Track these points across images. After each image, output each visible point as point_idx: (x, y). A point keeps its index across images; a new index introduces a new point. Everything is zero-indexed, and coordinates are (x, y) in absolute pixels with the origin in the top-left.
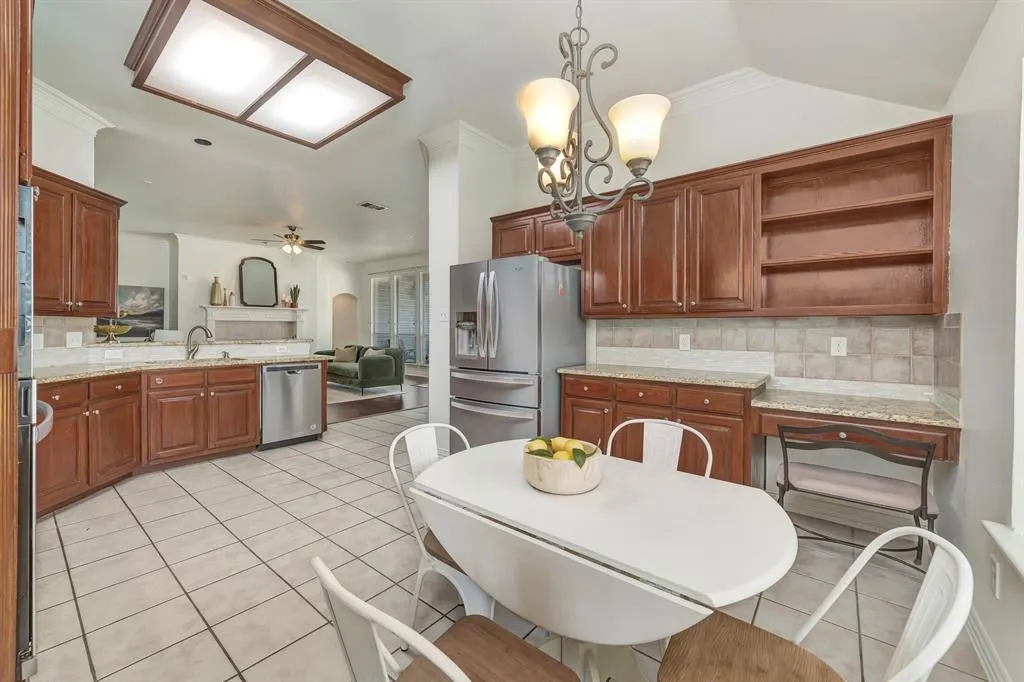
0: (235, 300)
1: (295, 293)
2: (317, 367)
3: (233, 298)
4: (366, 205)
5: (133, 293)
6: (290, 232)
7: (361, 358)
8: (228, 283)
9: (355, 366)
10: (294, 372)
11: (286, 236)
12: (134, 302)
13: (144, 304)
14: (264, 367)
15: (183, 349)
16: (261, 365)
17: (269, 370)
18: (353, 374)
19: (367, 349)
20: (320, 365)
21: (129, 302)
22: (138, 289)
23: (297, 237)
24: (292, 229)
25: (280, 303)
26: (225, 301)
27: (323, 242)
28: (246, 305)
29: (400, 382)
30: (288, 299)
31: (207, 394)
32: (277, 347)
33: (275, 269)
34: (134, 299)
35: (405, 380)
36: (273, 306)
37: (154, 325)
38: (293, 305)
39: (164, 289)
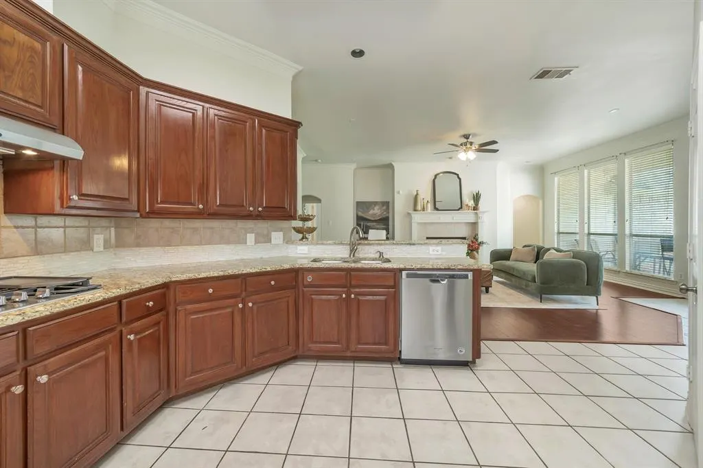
0: (430, 206)
1: (477, 198)
2: (466, 277)
3: (429, 205)
4: (543, 74)
5: (373, 206)
6: (466, 140)
7: (540, 261)
8: (425, 195)
9: (532, 268)
10: (438, 281)
11: (461, 145)
13: (379, 212)
14: (404, 273)
15: (348, 247)
16: (401, 270)
17: (408, 276)
18: (530, 278)
19: (549, 250)
20: (470, 275)
21: (371, 212)
23: (471, 143)
24: (467, 137)
25: (464, 206)
26: (424, 208)
27: (494, 142)
28: (437, 210)
29: (596, 293)
30: (471, 203)
31: (348, 296)
32: (431, 248)
33: (460, 179)
34: (374, 210)
35: (603, 289)
36: (458, 210)
38: (475, 208)
39: (389, 202)
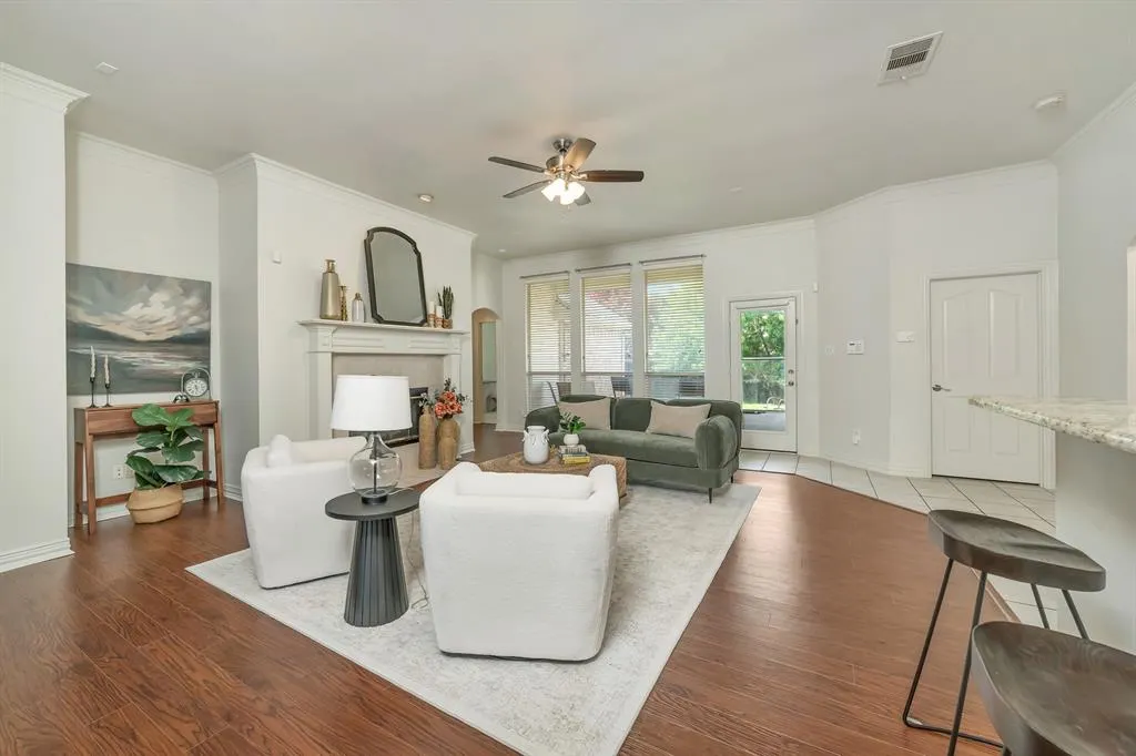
0: (360, 308)
1: (444, 301)
3: (360, 304)
5: (145, 289)
12: (147, 311)
13: (169, 315)
21: (135, 311)
22: (155, 282)
26: (343, 312)
28: (379, 319)
36: (419, 325)
37: (191, 365)
38: (445, 324)
39: (209, 284)
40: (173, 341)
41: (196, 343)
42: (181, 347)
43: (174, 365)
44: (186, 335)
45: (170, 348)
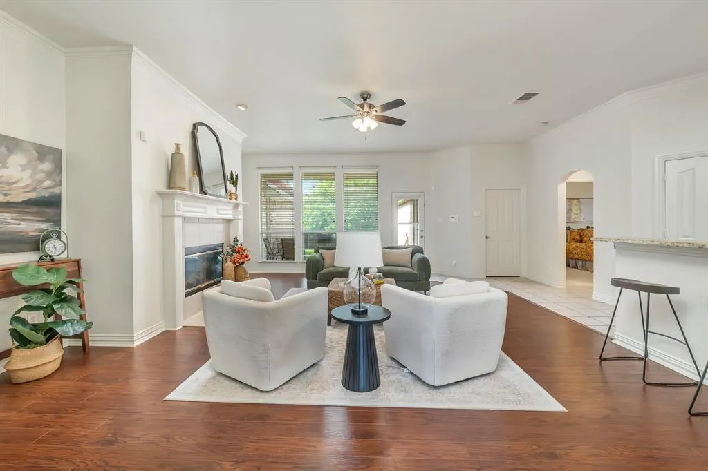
24: (366, 96)
39: (61, 151)
40: (28, 203)
41: (48, 205)
42: (35, 209)
43: (30, 226)
44: (41, 197)
45: (27, 210)
